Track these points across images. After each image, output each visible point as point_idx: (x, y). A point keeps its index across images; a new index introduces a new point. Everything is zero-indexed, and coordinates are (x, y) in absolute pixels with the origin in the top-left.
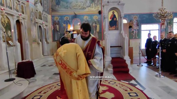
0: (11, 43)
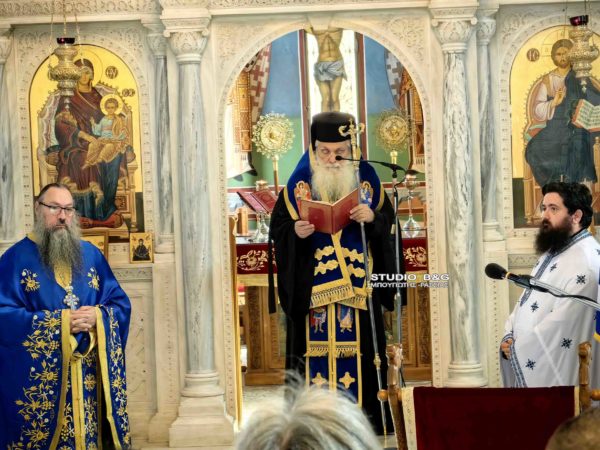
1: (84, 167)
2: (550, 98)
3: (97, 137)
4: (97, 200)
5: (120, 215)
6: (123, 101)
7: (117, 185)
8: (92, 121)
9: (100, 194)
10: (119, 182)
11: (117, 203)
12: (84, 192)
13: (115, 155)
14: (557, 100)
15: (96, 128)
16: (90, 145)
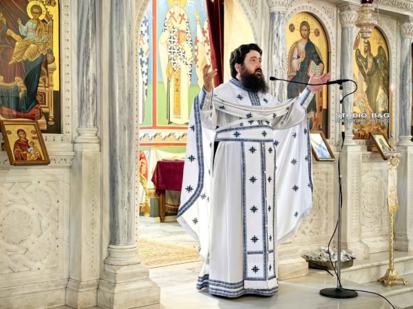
0: (382, 143)
1: (10, 63)
2: (298, 57)
3: (23, 37)
4: (20, 94)
5: (40, 109)
6: (46, 9)
7: (38, 82)
8: (20, 22)
9: (24, 89)
10: (40, 80)
11: (38, 98)
12: (9, 85)
13: (38, 56)
14: (302, 59)
15: (23, 29)
16: (17, 43)
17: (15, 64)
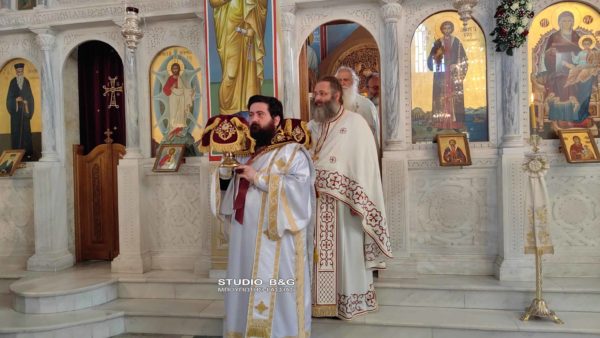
17: (569, 87)
